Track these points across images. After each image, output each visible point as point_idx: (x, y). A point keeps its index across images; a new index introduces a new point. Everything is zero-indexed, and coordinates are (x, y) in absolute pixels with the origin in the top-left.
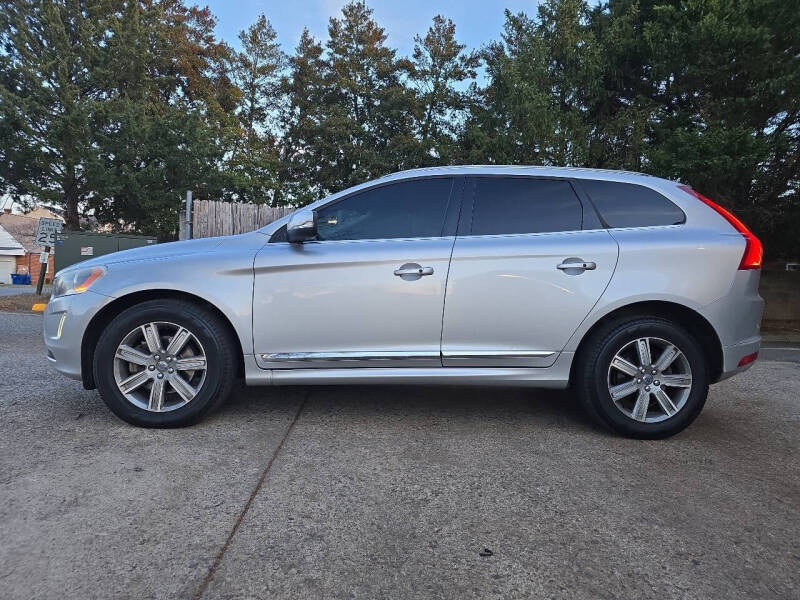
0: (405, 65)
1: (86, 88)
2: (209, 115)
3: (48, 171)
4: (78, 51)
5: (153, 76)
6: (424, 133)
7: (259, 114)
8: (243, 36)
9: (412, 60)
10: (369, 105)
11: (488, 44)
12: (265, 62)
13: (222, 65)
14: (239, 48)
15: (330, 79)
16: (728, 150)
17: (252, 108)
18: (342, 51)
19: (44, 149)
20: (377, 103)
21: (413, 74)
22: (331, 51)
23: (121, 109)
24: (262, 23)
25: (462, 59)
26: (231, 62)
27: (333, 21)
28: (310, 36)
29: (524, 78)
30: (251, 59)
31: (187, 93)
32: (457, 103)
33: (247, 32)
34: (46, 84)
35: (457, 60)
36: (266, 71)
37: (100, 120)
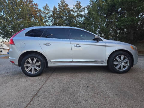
0: (72, 10)
1: (17, 19)
2: (38, 22)
3: (12, 34)
4: (15, 13)
5: (28, 16)
6: (76, 22)
7: (47, 21)
8: (43, 8)
9: (73, 9)
10: (66, 18)
11: (87, 5)
12: (47, 12)
13: (40, 13)
14: (43, 10)
15: (59, 14)
16: (131, 21)
17: (46, 20)
18: (61, 9)
19: (10, 30)
20: (68, 17)
21: (74, 12)
22: (59, 9)
23: (23, 22)
24: (47, 5)
25: (82, 8)
26: (42, 12)
27: (59, 4)
28: (55, 7)
29: (93, 11)
30: (45, 12)
31: (34, 18)
32: (82, 16)
33: (44, 7)
34: (10, 19)
35: (81, 9)
36: (47, 13)
37: (20, 24)
